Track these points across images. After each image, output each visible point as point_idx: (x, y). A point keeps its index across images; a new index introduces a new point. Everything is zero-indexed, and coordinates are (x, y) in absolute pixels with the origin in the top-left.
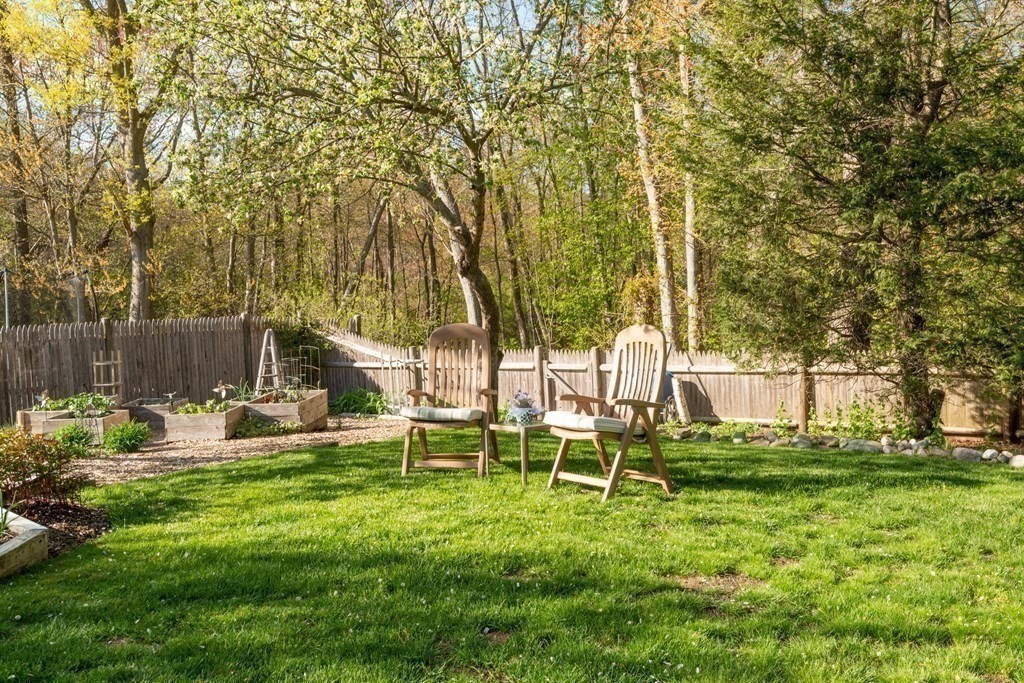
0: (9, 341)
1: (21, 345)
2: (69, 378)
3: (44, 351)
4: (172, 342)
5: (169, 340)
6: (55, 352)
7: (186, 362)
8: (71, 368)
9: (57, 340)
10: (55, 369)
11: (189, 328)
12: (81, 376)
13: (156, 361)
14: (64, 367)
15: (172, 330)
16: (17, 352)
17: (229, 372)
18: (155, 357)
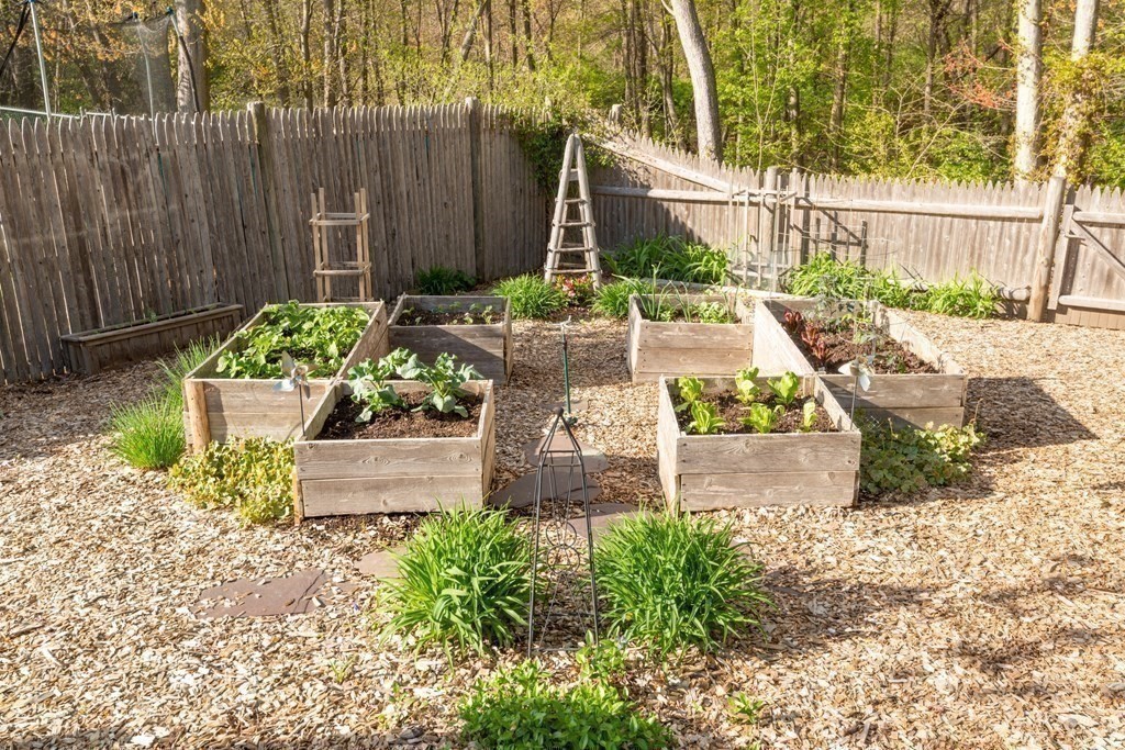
0: (77, 148)
1: (103, 158)
2: (201, 225)
3: (149, 170)
4: (366, 151)
5: (361, 147)
6: (170, 172)
7: (389, 187)
8: (201, 204)
9: (171, 147)
10: (174, 207)
11: (391, 125)
12: (222, 220)
13: (342, 186)
14: (190, 202)
15: (365, 128)
16: (97, 173)
17: (451, 203)
18: (342, 180)
